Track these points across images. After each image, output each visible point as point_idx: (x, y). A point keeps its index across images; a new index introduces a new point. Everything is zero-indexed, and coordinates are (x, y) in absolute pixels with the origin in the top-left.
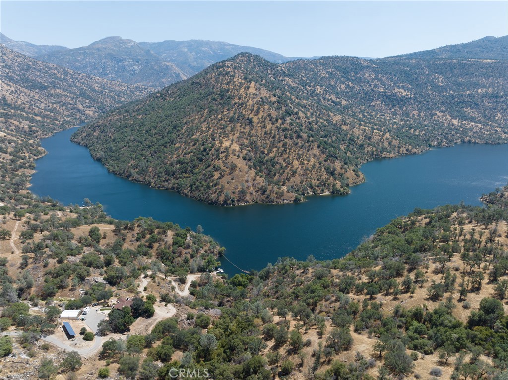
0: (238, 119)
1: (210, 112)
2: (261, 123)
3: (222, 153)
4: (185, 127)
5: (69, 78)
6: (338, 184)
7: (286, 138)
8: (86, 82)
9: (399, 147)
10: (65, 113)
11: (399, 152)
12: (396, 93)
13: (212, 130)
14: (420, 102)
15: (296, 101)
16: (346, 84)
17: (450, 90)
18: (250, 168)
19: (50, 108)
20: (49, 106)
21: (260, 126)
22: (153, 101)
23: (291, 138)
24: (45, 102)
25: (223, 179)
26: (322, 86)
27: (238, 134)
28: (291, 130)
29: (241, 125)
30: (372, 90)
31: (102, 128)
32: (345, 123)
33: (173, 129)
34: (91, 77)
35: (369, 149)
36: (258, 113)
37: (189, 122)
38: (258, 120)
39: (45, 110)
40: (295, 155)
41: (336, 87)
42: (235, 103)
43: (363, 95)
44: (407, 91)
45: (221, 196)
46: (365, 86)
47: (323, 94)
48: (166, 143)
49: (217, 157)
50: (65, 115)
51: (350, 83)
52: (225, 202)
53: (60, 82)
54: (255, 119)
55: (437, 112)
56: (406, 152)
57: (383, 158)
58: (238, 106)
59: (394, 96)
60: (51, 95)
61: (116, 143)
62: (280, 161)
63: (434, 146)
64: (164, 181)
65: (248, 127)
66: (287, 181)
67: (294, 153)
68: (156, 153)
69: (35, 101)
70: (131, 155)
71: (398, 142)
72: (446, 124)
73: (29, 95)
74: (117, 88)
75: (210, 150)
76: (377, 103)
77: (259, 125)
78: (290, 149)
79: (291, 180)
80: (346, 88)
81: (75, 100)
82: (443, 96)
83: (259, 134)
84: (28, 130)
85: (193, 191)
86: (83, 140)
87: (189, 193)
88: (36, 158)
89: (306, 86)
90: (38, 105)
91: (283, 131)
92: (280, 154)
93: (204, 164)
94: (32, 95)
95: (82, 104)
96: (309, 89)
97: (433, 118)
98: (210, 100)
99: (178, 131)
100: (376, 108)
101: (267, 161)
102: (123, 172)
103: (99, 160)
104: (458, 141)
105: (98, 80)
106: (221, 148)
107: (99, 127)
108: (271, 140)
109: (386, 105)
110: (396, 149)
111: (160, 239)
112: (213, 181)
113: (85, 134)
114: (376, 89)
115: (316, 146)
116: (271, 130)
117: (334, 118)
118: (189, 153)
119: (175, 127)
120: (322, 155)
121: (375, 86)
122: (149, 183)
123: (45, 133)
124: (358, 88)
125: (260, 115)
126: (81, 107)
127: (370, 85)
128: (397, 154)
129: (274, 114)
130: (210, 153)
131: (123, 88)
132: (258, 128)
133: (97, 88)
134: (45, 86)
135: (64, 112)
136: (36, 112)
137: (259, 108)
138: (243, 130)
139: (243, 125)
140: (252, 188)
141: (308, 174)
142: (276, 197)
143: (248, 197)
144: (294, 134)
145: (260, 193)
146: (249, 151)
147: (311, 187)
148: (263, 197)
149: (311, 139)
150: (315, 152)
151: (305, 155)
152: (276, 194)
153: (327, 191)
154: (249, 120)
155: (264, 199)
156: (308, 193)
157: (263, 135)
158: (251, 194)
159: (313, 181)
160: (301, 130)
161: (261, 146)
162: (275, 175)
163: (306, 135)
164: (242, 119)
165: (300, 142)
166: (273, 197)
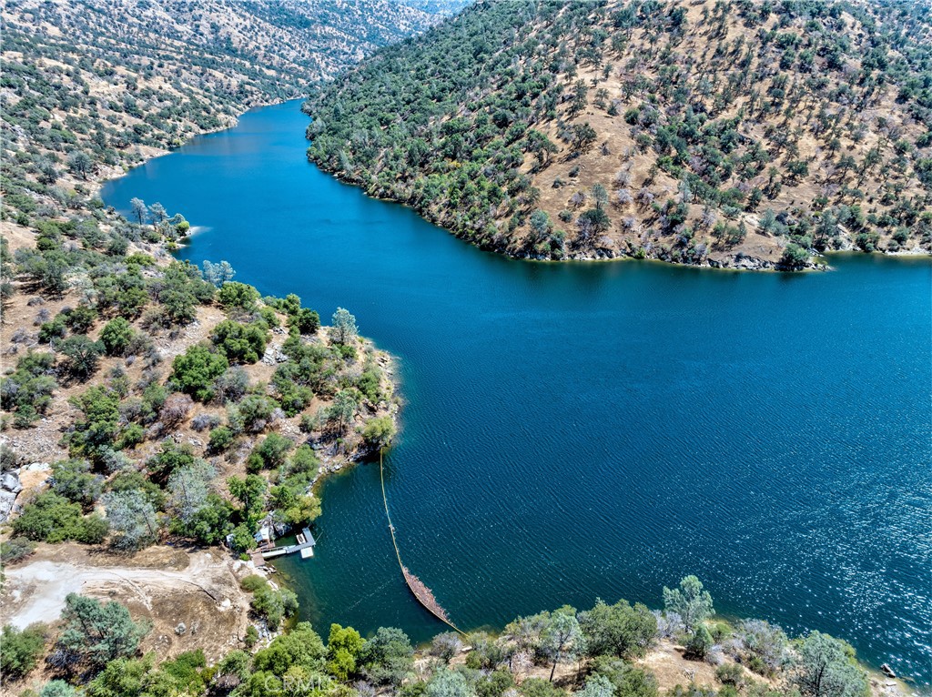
0: (642, 18)
3: (563, 101)
7: (785, 65)
21: (706, 33)
23: (803, 69)
25: (543, 173)
27: (632, 56)
28: (809, 45)
38: (702, 17)
40: (809, 117)
45: (521, 224)
49: (546, 115)
62: (751, 135)
65: (664, 39)
66: (764, 198)
67: (807, 112)
75: (535, 95)
77: (702, 30)
78: (795, 101)
79: (782, 194)
83: (697, 57)
85: (454, 206)
91: (781, 46)
92: (756, 114)
93: (508, 132)
99: (481, 61)
101: (706, 132)
106: (567, 89)
108: (733, 70)
112: (512, 178)
116: (740, 42)
119: (476, 55)
130: (534, 103)
132: (696, 39)
138: (647, 46)
139: (653, 32)
140: (632, 209)
141: (849, 179)
142: (714, 245)
143: (611, 238)
144: (816, 58)
145: (656, 226)
146: (653, 100)
147: (853, 223)
148: (666, 243)
149: (876, 73)
150: (883, 113)
151: (845, 119)
152: (716, 233)
153: (917, 241)
154: (674, 19)
155: (668, 247)
156: (837, 245)
157: (708, 58)
158: (625, 228)
159: (864, 204)
160: (844, 48)
161: (698, 88)
162: (725, 177)
163: (859, 62)
164: (655, 17)
165: (833, 81)
166: (702, 242)
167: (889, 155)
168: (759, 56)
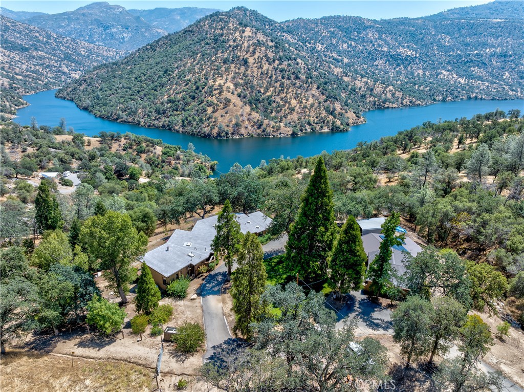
0: (233, 61)
1: (203, 56)
2: (257, 63)
3: (215, 90)
4: (177, 71)
5: (52, 41)
6: (338, 123)
7: (283, 78)
8: (71, 46)
9: (403, 99)
10: (49, 75)
11: (402, 104)
12: (401, 52)
13: (204, 71)
14: (426, 62)
15: (295, 52)
16: (348, 43)
17: (458, 49)
18: (245, 105)
19: (32, 69)
20: (31, 68)
21: (256, 67)
22: (143, 53)
23: (289, 79)
24: (26, 64)
25: (216, 113)
26: (323, 44)
27: (233, 74)
28: (289, 71)
29: (236, 66)
30: (376, 50)
31: (88, 81)
32: (346, 75)
33: (163, 74)
34: (76, 42)
35: (371, 99)
36: (254, 53)
37: (181, 66)
38: (254, 61)
39: (27, 71)
40: (293, 94)
41: (338, 46)
42: (230, 46)
43: (366, 55)
44: (412, 51)
45: (214, 128)
46: (368, 45)
47: (324, 51)
48: (156, 86)
49: (210, 94)
50: (49, 77)
51: (353, 43)
52: (219, 134)
53: (42, 45)
54: (251, 60)
55: (443, 71)
56: (409, 104)
57: (386, 108)
58: (233, 49)
59: (398, 55)
60: (34, 57)
61: (103, 92)
62: (277, 100)
63: (439, 101)
64: (154, 120)
65: (243, 69)
66: (284, 118)
67: (292, 92)
68: (145, 96)
69: (15, 62)
70: (119, 100)
71: (401, 94)
72: (452, 82)
73: (9, 56)
74: (105, 53)
75: (203, 88)
76: (381, 62)
77: (255, 65)
78: (288, 89)
79: (289, 117)
80: (348, 47)
81: (59, 63)
82: (450, 56)
83: (255, 74)
84: (8, 86)
85: (185, 126)
86: (68, 95)
87: (181, 129)
88: (17, 107)
89: (306, 42)
90: (19, 66)
91: (281, 71)
92: (277, 93)
93: (196, 101)
94: (12, 55)
95: (67, 67)
96: (309, 46)
97: (439, 77)
98: (203, 45)
99: (169, 75)
100: (379, 67)
101: (263, 99)
102: (111, 115)
103: (86, 109)
104: (464, 97)
105: (84, 44)
106: (215, 86)
107: (85, 81)
108: (267, 80)
109: (390, 65)
110: (400, 100)
111: (148, 151)
112: (206, 115)
113: (71, 89)
114: (380, 49)
115: (316, 87)
116: (268, 70)
117: (335, 69)
118: (181, 93)
119: (165, 72)
120: (322, 96)
121: (379, 46)
122: (139, 123)
123: (27, 90)
124: (361, 48)
125: (256, 56)
126: (66, 70)
127: (374, 45)
128: (401, 105)
129: (271, 55)
130: (203, 91)
131: (111, 53)
132: (254, 69)
133: (83, 53)
134: (26, 48)
135: (47, 73)
136: (17, 72)
137: (255, 49)
138: (237, 71)
139: (238, 66)
140: (247, 123)
141: (307, 112)
142: (273, 131)
143: (243, 131)
144: (292, 75)
145: (255, 127)
146: (244, 89)
147: (309, 124)
148: (259, 131)
149: (310, 80)
150: (314, 92)
151: (303, 94)
152: (273, 127)
153: (326, 128)
154: (245, 61)
155: (260, 132)
156: (306, 130)
157: (259, 75)
158: (246, 128)
159: (311, 118)
160: (300, 72)
161: (258, 85)
162: (272, 112)
163: (305, 76)
164: (237, 60)
165: (298, 83)
166: (269, 130)
167: (316, 105)
168: (275, 75)
